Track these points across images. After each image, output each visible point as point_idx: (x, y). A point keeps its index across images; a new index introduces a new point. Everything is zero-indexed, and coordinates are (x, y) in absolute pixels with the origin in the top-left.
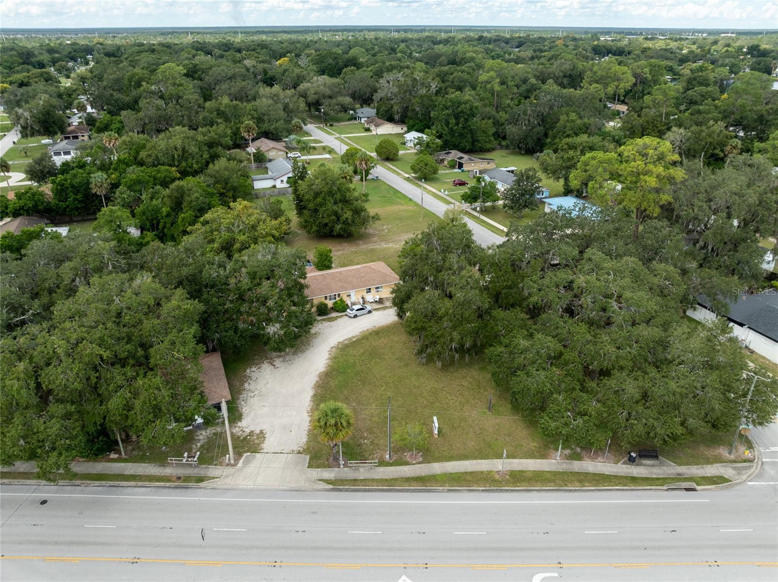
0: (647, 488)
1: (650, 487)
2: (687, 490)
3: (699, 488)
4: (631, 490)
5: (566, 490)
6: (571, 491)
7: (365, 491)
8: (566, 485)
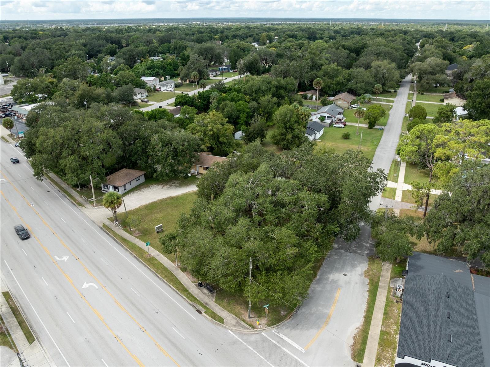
0: (184, 297)
1: (185, 297)
2: (198, 311)
3: (204, 314)
4: (178, 293)
5: (157, 276)
6: (158, 277)
7: (105, 232)
8: (159, 274)
